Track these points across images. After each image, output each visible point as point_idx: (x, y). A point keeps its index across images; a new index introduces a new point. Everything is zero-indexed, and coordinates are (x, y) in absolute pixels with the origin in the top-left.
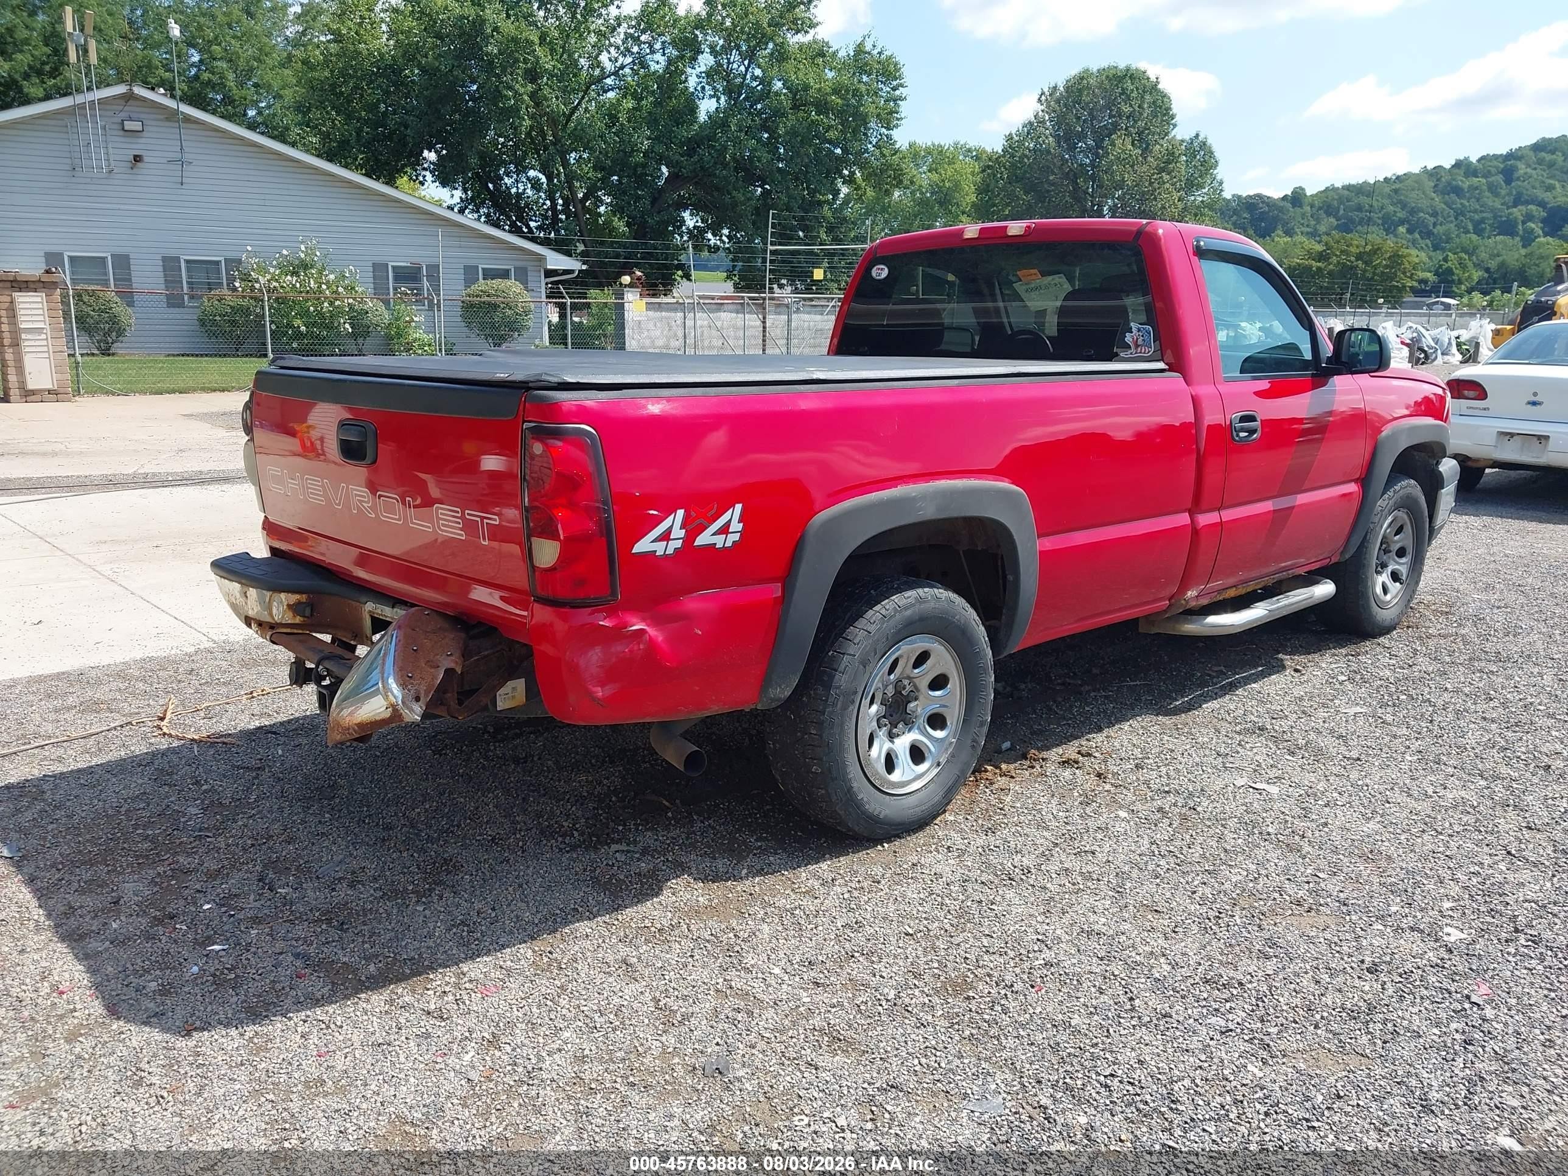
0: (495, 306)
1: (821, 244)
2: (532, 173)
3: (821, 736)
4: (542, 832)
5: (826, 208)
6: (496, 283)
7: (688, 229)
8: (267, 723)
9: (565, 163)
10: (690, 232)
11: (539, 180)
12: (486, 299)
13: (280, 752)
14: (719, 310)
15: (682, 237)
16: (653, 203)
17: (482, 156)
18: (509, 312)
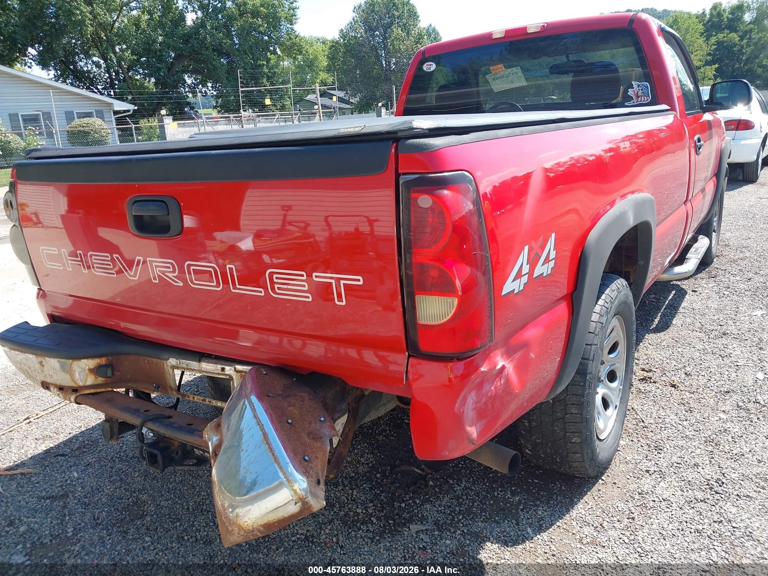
0: (87, 133)
1: (264, 86)
2: (95, 59)
3: (582, 414)
4: (345, 523)
5: (265, 68)
6: (86, 120)
7: (188, 84)
8: (52, 445)
9: (115, 53)
10: (189, 86)
11: (99, 62)
12: (82, 129)
13: (76, 475)
14: (217, 125)
15: (185, 89)
16: (169, 71)
17: (64, 50)
18: (96, 135)
